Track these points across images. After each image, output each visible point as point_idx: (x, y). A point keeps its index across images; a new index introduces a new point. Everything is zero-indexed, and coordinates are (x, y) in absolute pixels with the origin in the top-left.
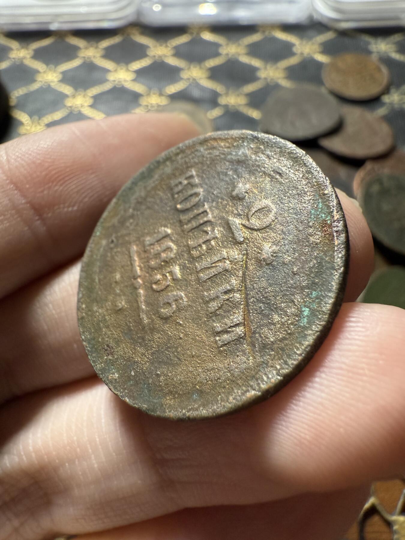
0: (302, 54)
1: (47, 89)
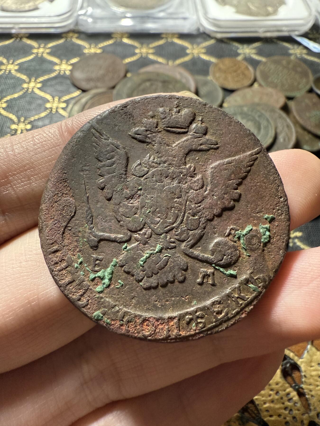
0: (193, 54)
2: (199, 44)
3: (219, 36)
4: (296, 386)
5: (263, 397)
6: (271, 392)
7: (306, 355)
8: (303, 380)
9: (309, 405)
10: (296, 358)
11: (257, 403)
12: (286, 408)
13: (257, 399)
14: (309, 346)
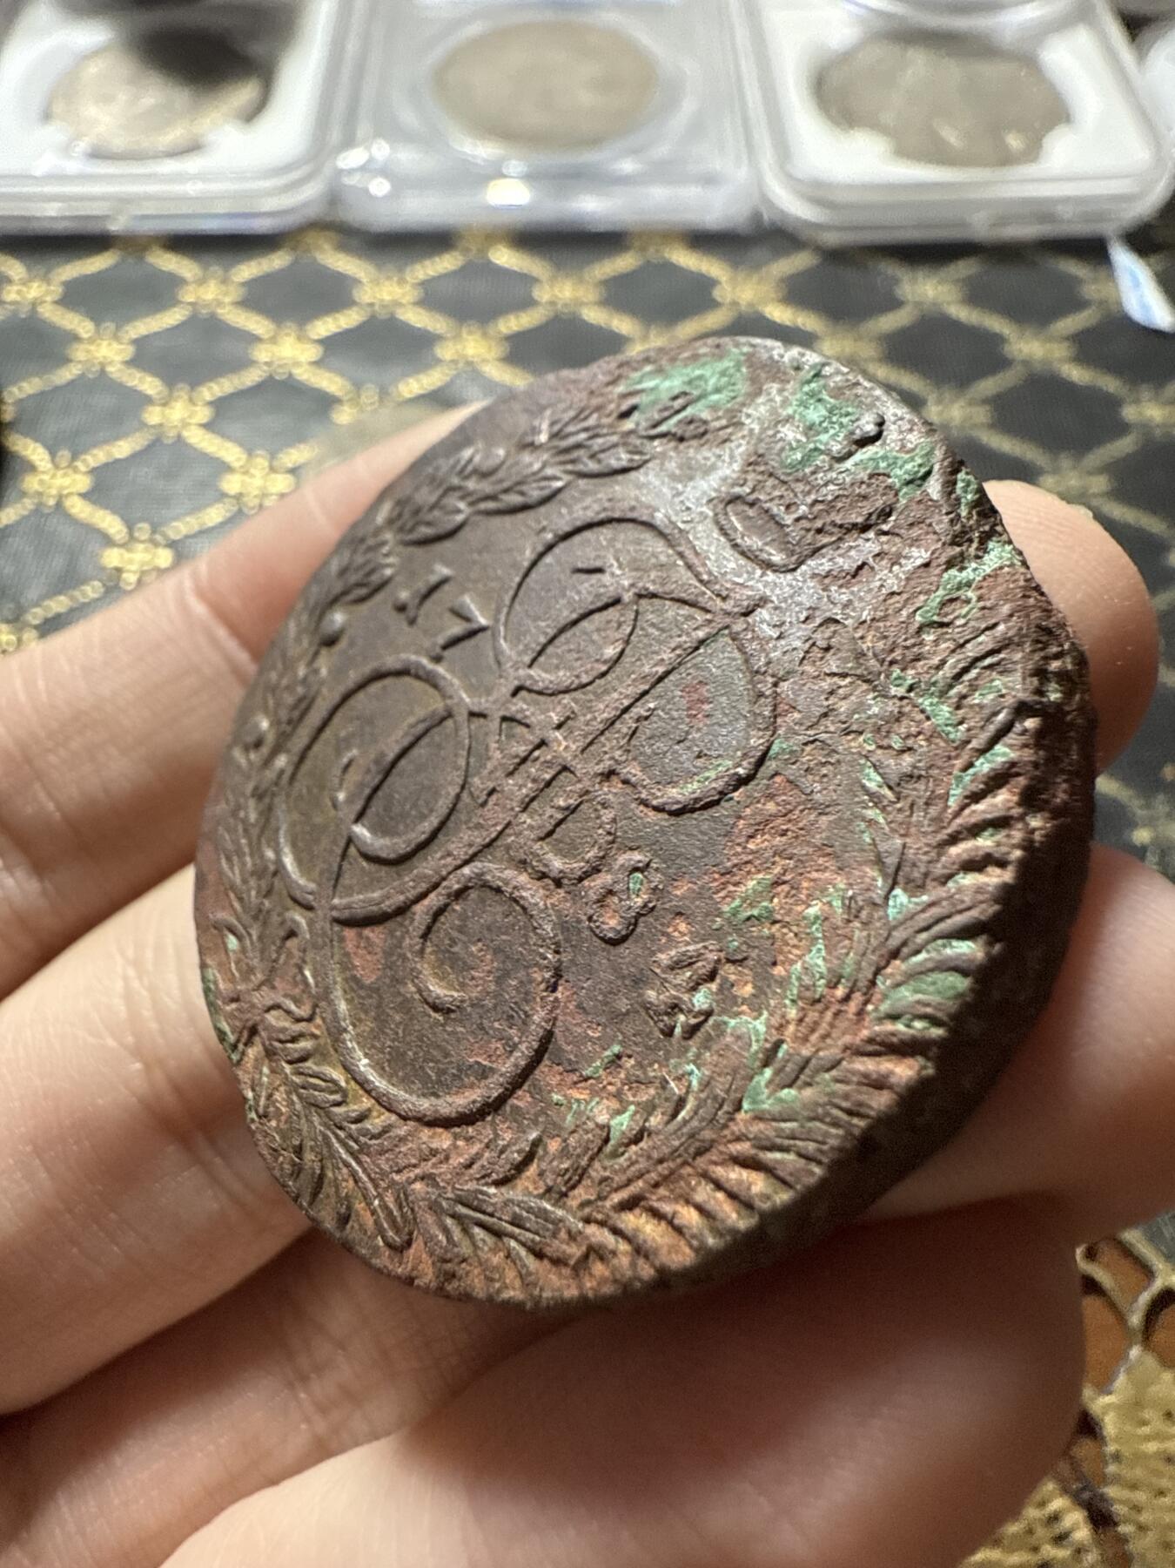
0: (735, 303)
1: (99, 381)
2: (757, 267)
4: (1083, 1489)
7: (1121, 1380)
8: (1111, 1469)
9: (1126, 1559)
14: (1135, 1352)
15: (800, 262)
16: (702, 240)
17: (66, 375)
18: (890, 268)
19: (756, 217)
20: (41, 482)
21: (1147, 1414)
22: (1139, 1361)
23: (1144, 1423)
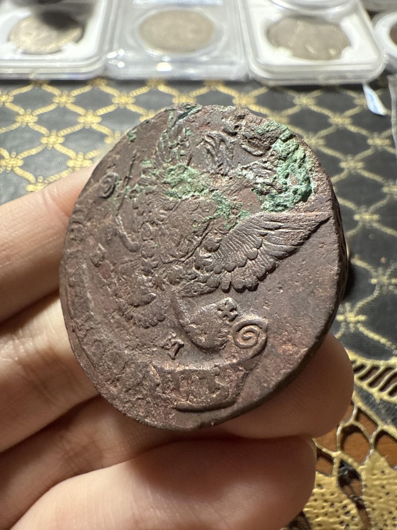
0: (240, 104)
2: (247, 92)
3: (272, 83)
4: (354, 497)
5: (315, 509)
6: (325, 504)
7: (367, 461)
8: (364, 490)
9: (369, 519)
10: (355, 465)
11: (308, 515)
12: (341, 523)
13: (307, 512)
14: (372, 451)
15: (262, 91)
16: (229, 83)
17: (14, 126)
18: (291, 93)
19: (247, 76)
20: (6, 162)
21: (376, 472)
22: (373, 454)
23: (375, 475)
